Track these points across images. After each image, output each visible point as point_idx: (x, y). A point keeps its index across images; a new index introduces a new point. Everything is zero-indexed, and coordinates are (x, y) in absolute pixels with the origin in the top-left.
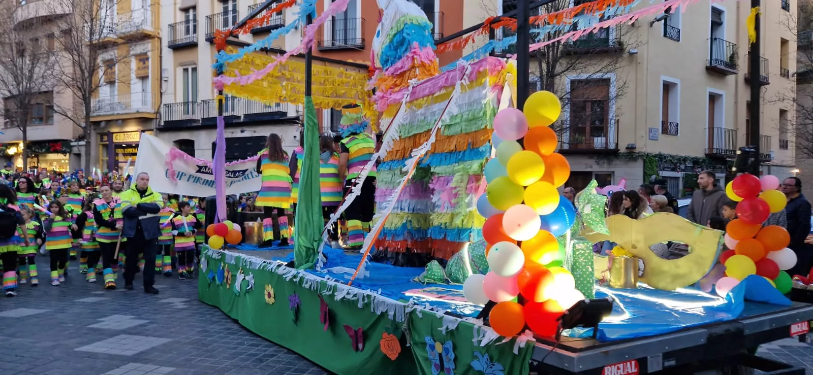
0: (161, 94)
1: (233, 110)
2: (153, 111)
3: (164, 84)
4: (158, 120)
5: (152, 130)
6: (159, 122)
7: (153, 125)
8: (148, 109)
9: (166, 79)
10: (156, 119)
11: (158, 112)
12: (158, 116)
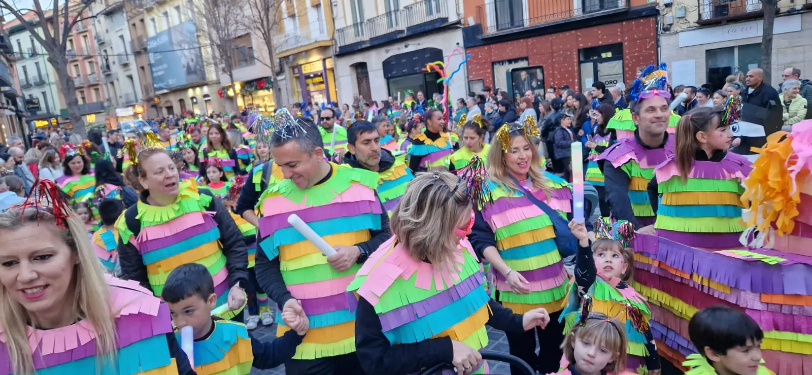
0: (333, 19)
1: (397, 24)
2: (328, 38)
3: (334, 9)
4: (334, 47)
5: (330, 57)
6: (336, 48)
7: (331, 52)
8: (324, 37)
9: (335, 4)
10: (333, 46)
11: (333, 39)
12: (334, 43)
